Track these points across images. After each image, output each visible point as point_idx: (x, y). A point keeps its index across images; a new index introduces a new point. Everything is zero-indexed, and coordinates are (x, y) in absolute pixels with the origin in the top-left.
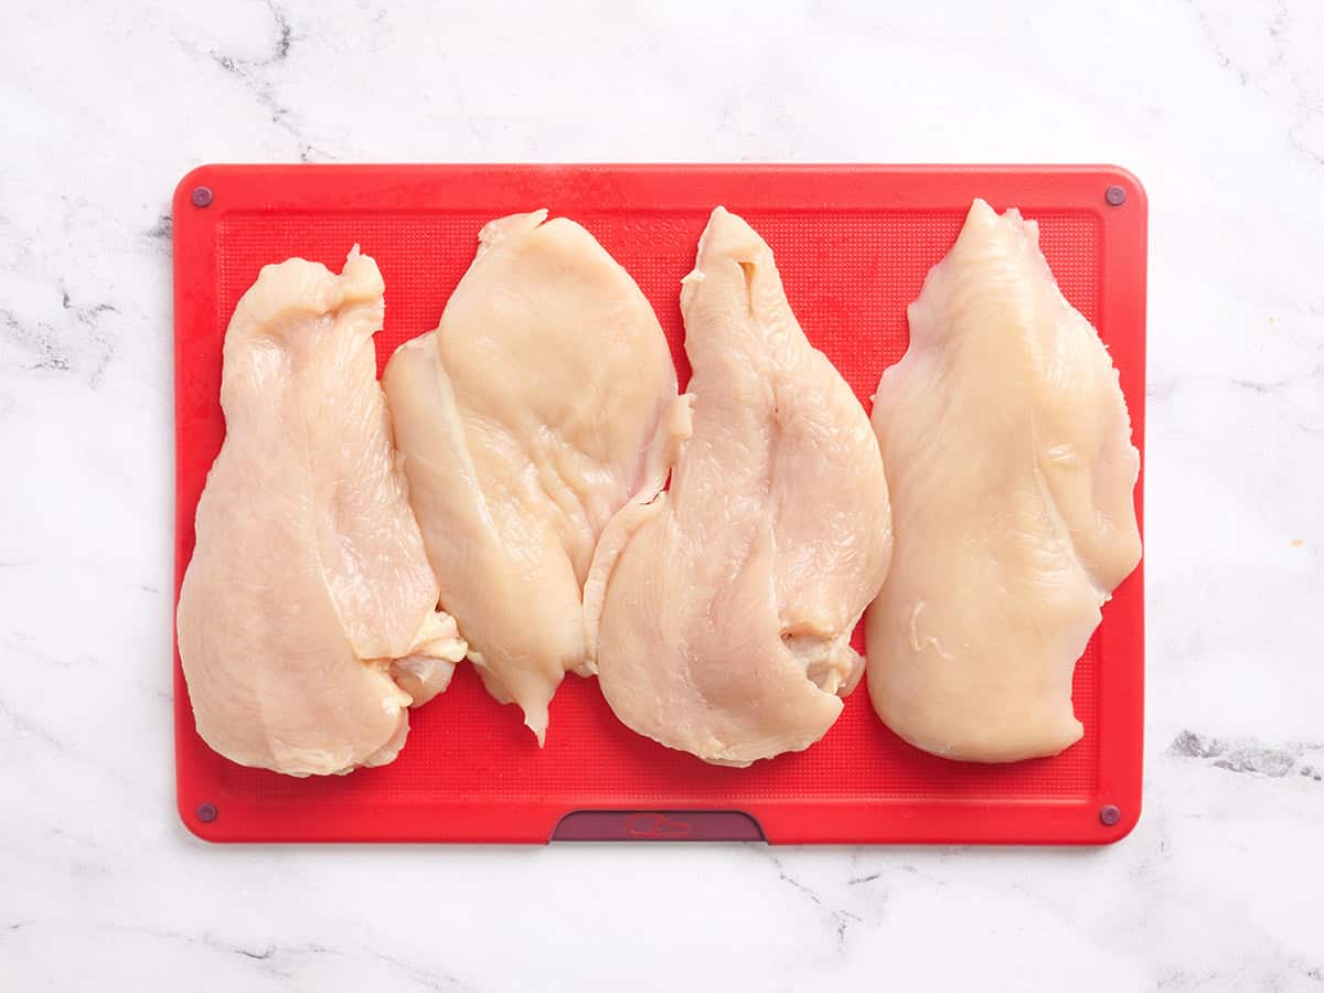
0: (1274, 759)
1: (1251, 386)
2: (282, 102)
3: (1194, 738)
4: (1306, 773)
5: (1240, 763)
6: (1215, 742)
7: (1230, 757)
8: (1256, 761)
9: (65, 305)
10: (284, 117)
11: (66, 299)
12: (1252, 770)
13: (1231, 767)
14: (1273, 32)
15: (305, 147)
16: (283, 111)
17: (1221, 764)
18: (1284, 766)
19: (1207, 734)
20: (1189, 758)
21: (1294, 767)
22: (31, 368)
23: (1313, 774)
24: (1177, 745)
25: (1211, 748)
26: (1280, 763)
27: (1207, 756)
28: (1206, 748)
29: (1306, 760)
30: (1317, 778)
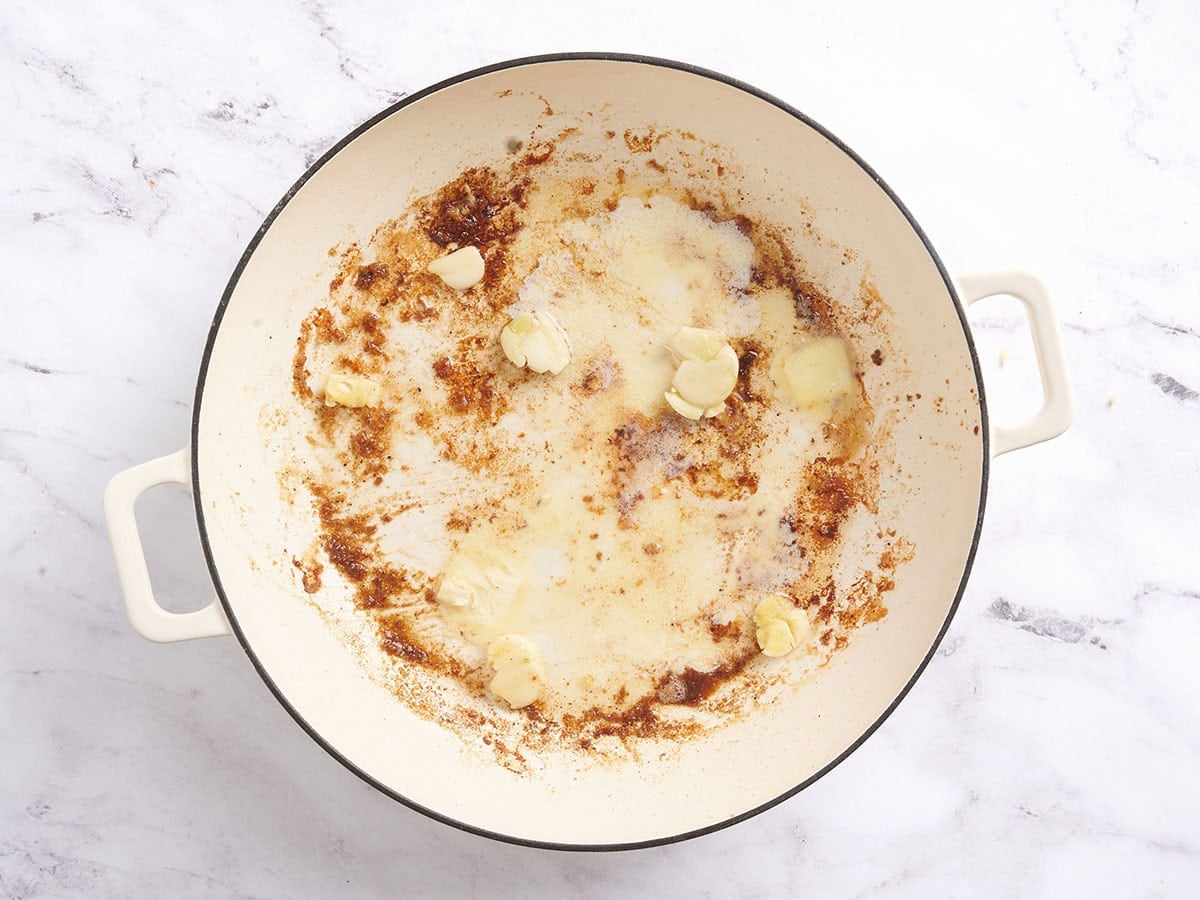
0: (1070, 628)
1: (1079, 329)
2: (329, 21)
3: (1007, 604)
4: (1095, 642)
5: (1043, 629)
6: (1023, 609)
7: (1036, 622)
8: (1055, 629)
9: (134, 165)
10: (330, 34)
11: (135, 161)
12: (1051, 635)
13: (1034, 631)
14: (1121, 52)
15: (344, 59)
16: (329, 29)
17: (1027, 628)
18: (1075, 636)
19: (1017, 603)
20: (1002, 620)
21: (1086, 636)
22: (100, 214)
23: (1100, 643)
24: (992, 609)
25: (1020, 614)
26: (1073, 632)
27: (1016, 620)
28: (1016, 615)
29: (1095, 632)
30: (1104, 647)
